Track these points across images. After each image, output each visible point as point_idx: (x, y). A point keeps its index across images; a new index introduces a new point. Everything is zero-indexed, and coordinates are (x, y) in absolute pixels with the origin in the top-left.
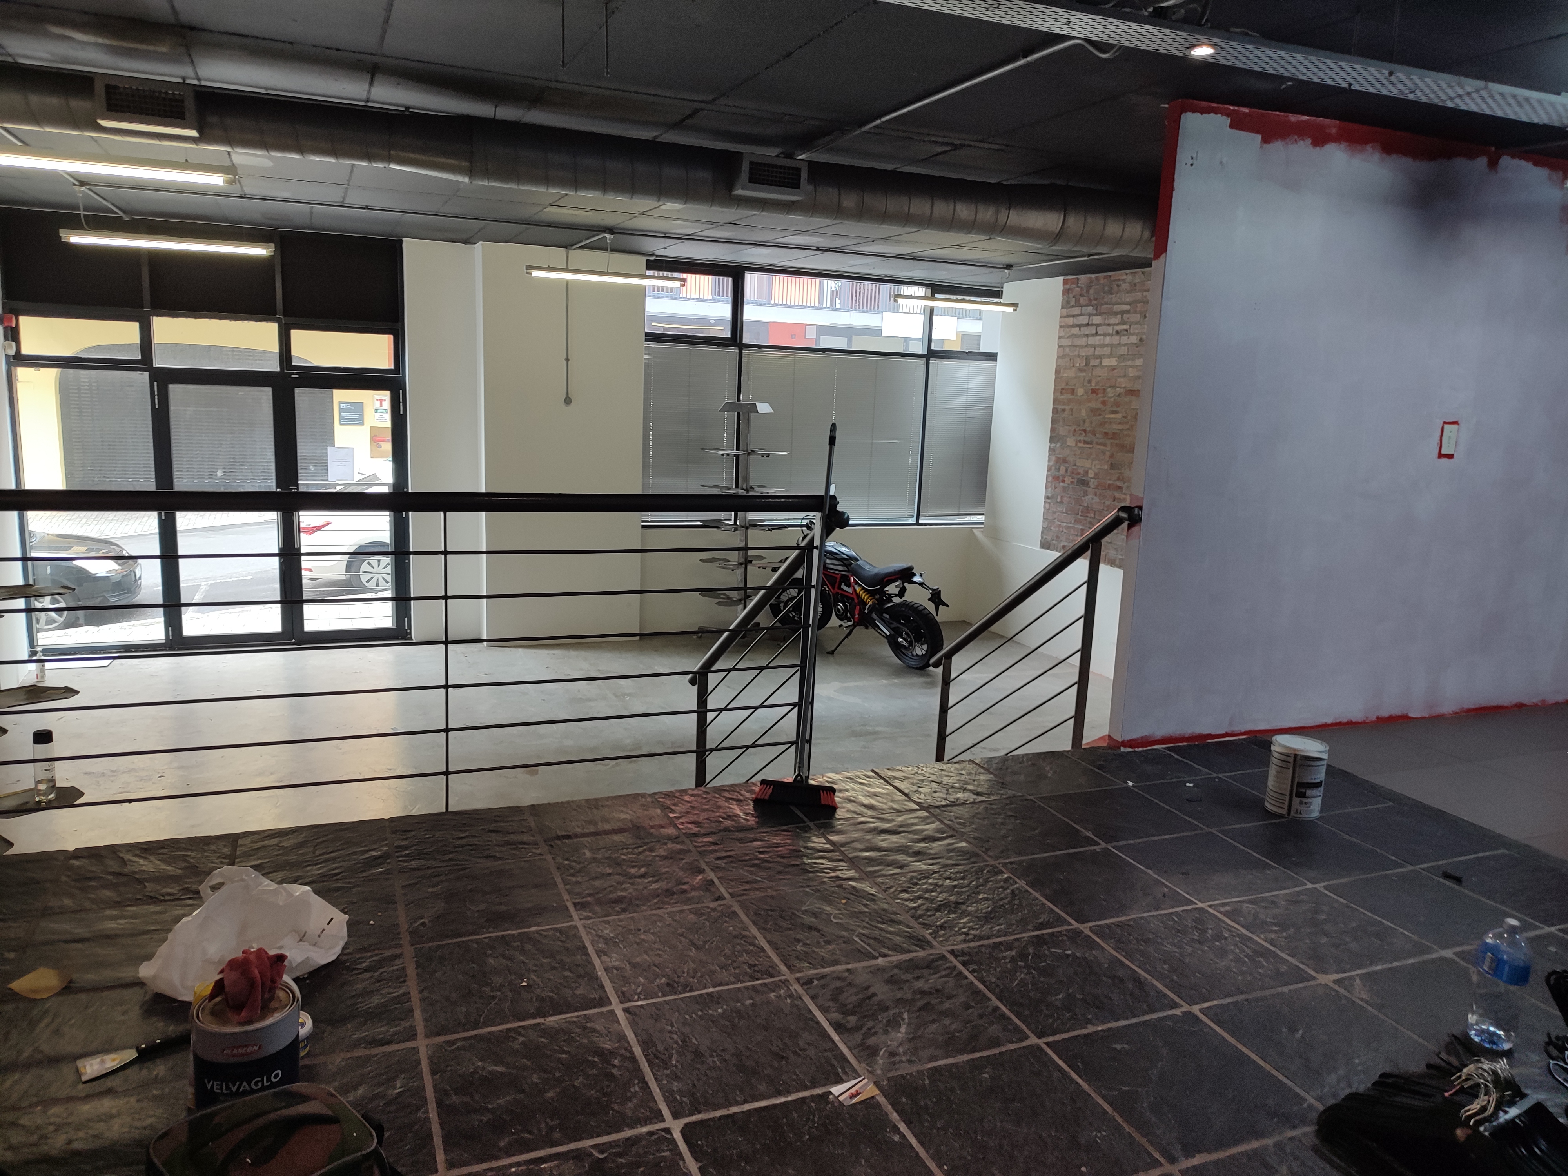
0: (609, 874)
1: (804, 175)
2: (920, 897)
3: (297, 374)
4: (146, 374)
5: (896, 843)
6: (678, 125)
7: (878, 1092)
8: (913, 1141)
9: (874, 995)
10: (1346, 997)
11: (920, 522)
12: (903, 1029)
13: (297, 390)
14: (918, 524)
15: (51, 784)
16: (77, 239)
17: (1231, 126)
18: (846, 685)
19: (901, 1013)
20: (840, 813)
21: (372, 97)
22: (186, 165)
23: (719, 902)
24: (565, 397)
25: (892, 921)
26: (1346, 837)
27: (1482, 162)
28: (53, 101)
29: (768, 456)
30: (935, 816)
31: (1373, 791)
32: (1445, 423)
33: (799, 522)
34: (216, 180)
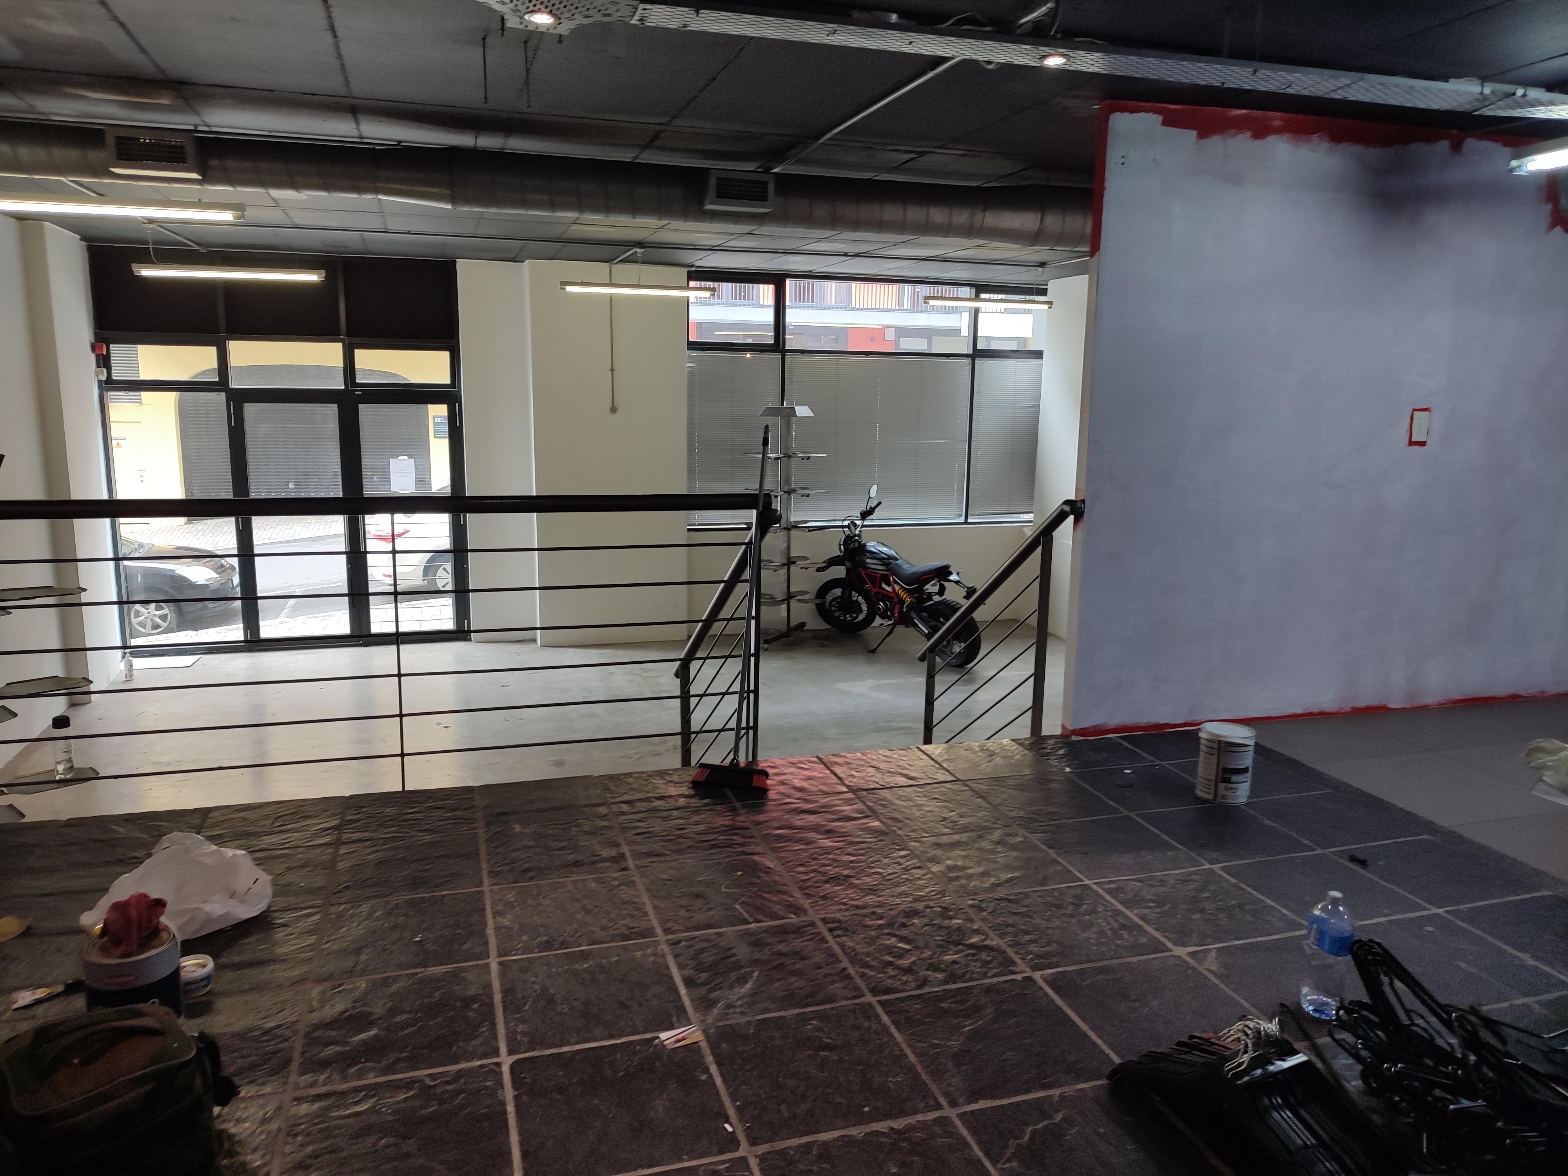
0: (530, 847)
1: (771, 188)
2: (813, 871)
3: (360, 390)
4: (223, 394)
5: (811, 822)
6: (648, 145)
7: (702, 1038)
8: (718, 1081)
9: (734, 955)
10: (1194, 969)
11: (969, 521)
12: (748, 986)
13: (361, 406)
14: (966, 523)
15: (69, 766)
16: (147, 272)
17: (1164, 123)
18: (880, 682)
19: (752, 972)
20: (772, 795)
21: (364, 135)
22: (200, 205)
23: (623, 873)
24: (610, 406)
25: (779, 892)
26: (1267, 822)
27: (1444, 145)
28: (72, 154)
29: (808, 458)
30: (859, 798)
31: (1317, 778)
32: (1415, 410)
33: (840, 524)
34: (227, 216)
